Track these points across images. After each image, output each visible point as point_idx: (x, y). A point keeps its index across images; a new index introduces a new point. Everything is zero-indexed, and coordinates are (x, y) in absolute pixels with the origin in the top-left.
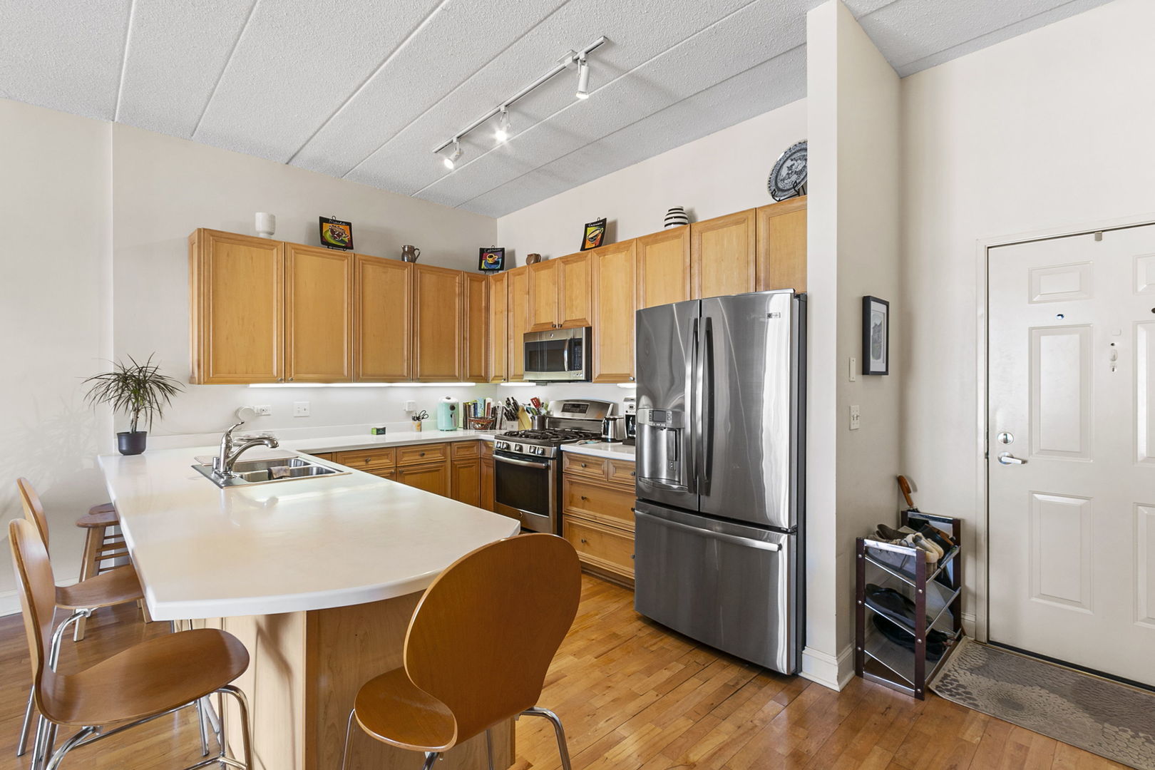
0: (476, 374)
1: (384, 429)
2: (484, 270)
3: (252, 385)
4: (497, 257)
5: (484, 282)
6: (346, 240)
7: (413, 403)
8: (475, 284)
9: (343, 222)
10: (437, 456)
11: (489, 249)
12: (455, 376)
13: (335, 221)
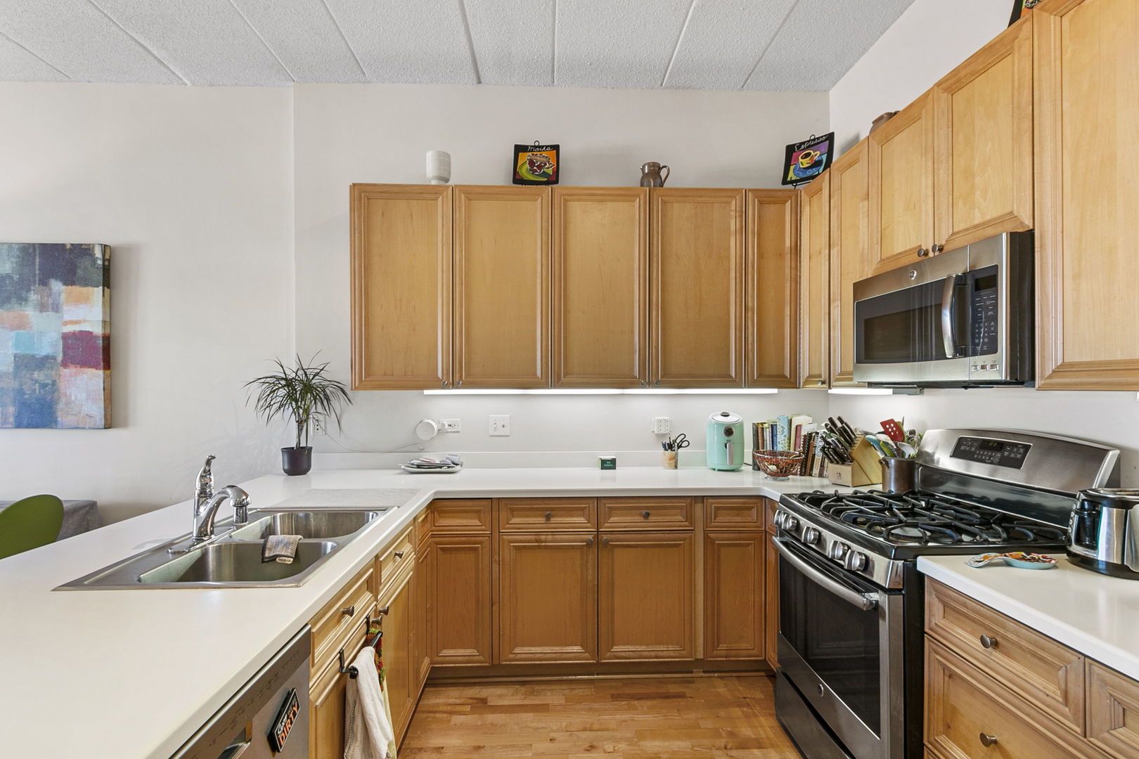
0: (774, 372)
1: (613, 461)
2: (792, 182)
3: (426, 392)
4: (818, 153)
5: (788, 205)
6: (550, 171)
7: (666, 421)
8: (771, 210)
9: (547, 147)
10: (676, 519)
11: (804, 143)
12: (730, 376)
13: (539, 147)
